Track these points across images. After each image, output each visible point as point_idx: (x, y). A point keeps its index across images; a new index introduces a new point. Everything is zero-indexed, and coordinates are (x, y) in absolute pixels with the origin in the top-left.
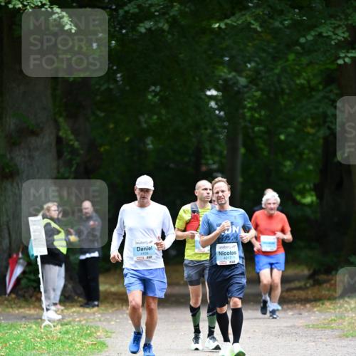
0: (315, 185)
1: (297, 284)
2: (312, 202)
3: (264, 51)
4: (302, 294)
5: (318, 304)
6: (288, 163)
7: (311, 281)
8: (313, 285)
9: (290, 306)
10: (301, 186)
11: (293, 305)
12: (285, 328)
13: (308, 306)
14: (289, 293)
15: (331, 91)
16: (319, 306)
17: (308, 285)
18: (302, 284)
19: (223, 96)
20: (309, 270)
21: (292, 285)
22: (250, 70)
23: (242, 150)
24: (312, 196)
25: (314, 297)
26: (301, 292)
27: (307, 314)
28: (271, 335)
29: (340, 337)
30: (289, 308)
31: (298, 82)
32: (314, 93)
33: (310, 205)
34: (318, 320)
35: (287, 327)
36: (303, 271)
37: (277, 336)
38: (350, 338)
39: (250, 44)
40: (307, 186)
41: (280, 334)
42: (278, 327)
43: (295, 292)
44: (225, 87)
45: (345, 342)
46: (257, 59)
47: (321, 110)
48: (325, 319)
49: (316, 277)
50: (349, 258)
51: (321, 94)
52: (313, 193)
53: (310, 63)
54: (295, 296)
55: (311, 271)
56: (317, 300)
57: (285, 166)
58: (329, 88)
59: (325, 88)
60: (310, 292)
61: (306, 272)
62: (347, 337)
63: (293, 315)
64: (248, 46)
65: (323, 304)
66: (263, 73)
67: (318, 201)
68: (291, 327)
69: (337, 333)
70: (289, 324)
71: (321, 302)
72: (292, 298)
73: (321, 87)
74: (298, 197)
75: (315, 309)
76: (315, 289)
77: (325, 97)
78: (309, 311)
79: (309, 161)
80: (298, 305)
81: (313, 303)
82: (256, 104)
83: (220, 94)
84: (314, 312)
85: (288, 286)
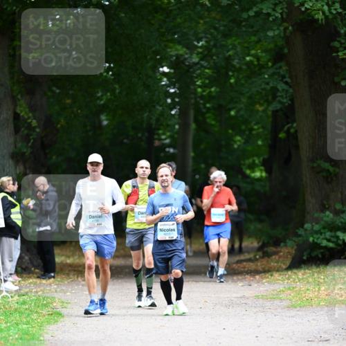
0: (264, 160)
1: (247, 256)
2: (261, 176)
3: (215, 28)
4: (252, 266)
5: (267, 275)
6: (238, 138)
7: (260, 253)
8: (263, 257)
9: (240, 277)
10: (251, 161)
11: (243, 277)
12: (236, 299)
13: (257, 277)
14: (239, 265)
15: (280, 67)
16: (268, 278)
17: (258, 257)
18: (251, 256)
19: (175, 72)
20: (258, 243)
21: (242, 257)
22: (201, 47)
23: (193, 126)
24: (261, 170)
25: (263, 269)
26: (251, 264)
27: (256, 285)
28: (222, 305)
29: (288, 307)
30: (238, 279)
31: (248, 58)
32: (263, 70)
33: (260, 180)
34: (267, 290)
35: (238, 298)
36: (252, 243)
37: (227, 306)
38: (298, 308)
39: (202, 22)
40: (257, 162)
41: (231, 304)
42: (228, 297)
43: (245, 263)
44: (177, 64)
45: (293, 312)
46: (209, 36)
47: (271, 85)
48: (273, 291)
49: (266, 249)
50: (297, 231)
51: (271, 71)
52: (262, 168)
53: (259, 41)
54: (244, 268)
55: (260, 244)
56: (266, 271)
57: (235, 142)
58: (278, 65)
59: (274, 64)
60: (259, 264)
61: (256, 245)
62: (296, 307)
63: (242, 286)
64: (199, 23)
65: (272, 275)
66: (214, 50)
67: (267, 175)
68: (241, 298)
69: (285, 303)
70: (239, 295)
71: (270, 273)
72: (242, 269)
73: (270, 64)
74: (248, 172)
75: (264, 281)
76: (264, 261)
77: (274, 74)
78: (258, 282)
79: (258, 136)
80: (248, 276)
81: (263, 274)
82: (207, 81)
83: (172, 71)
84: (263, 284)
85: (237, 258)
